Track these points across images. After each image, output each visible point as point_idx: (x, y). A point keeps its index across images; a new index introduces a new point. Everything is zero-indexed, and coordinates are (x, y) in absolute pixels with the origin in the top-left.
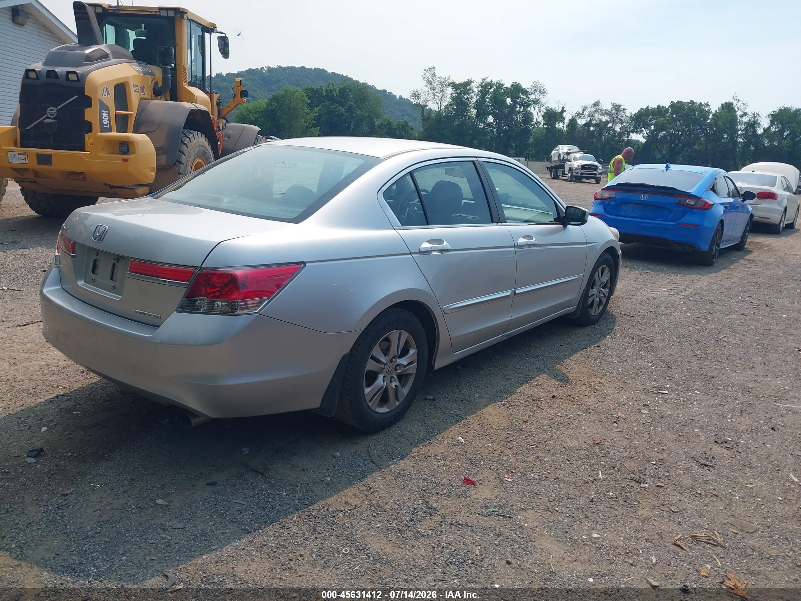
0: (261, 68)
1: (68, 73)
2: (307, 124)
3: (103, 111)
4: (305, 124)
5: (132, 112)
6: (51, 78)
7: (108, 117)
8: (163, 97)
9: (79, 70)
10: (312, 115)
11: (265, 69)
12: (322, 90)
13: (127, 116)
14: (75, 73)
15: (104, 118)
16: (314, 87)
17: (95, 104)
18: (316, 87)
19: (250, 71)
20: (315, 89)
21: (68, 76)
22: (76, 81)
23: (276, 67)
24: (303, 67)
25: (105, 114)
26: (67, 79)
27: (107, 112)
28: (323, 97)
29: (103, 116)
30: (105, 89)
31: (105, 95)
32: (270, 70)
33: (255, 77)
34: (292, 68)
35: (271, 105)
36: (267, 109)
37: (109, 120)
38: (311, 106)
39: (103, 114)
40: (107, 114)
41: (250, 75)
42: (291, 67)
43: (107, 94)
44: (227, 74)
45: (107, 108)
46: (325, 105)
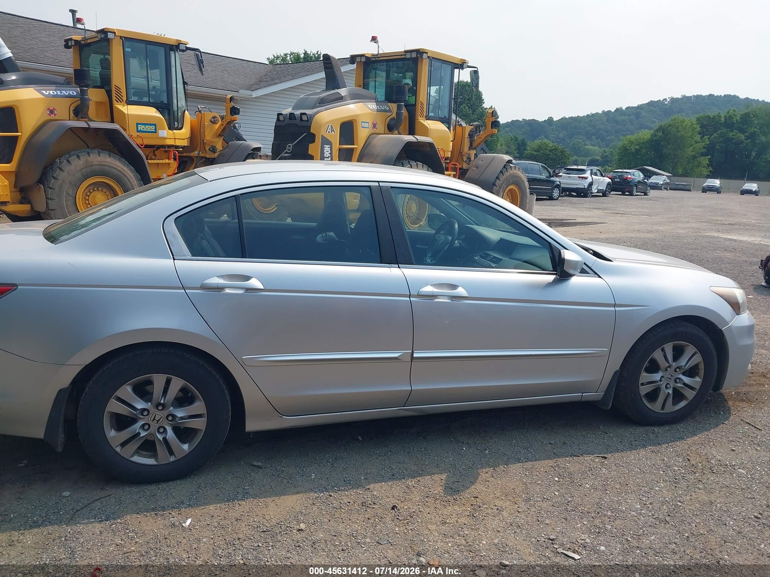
0: (664, 99)
1: (302, 114)
2: (694, 153)
3: (325, 146)
4: (693, 153)
5: (358, 146)
6: (292, 119)
7: (330, 151)
8: (396, 132)
9: (308, 112)
10: (702, 145)
11: (668, 100)
12: (720, 117)
13: (352, 150)
14: (305, 114)
15: (325, 152)
16: (711, 115)
17: (318, 140)
18: (713, 114)
19: (651, 104)
20: (712, 117)
21: (302, 117)
22: (306, 121)
23: (680, 97)
24: (711, 95)
25: (327, 148)
26: (301, 120)
27: (329, 146)
28: (720, 124)
29: (325, 151)
30: (330, 127)
31: (329, 132)
32: (674, 100)
33: (656, 109)
34: (698, 97)
35: (656, 135)
36: (651, 140)
37: (331, 153)
38: (702, 134)
39: (325, 148)
40: (330, 148)
41: (651, 108)
42: (697, 95)
43: (332, 131)
44: (627, 108)
45: (329, 143)
46: (722, 133)
